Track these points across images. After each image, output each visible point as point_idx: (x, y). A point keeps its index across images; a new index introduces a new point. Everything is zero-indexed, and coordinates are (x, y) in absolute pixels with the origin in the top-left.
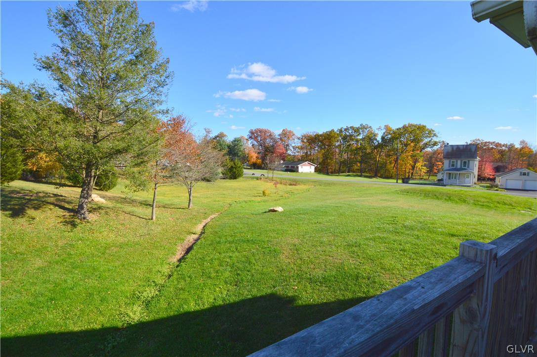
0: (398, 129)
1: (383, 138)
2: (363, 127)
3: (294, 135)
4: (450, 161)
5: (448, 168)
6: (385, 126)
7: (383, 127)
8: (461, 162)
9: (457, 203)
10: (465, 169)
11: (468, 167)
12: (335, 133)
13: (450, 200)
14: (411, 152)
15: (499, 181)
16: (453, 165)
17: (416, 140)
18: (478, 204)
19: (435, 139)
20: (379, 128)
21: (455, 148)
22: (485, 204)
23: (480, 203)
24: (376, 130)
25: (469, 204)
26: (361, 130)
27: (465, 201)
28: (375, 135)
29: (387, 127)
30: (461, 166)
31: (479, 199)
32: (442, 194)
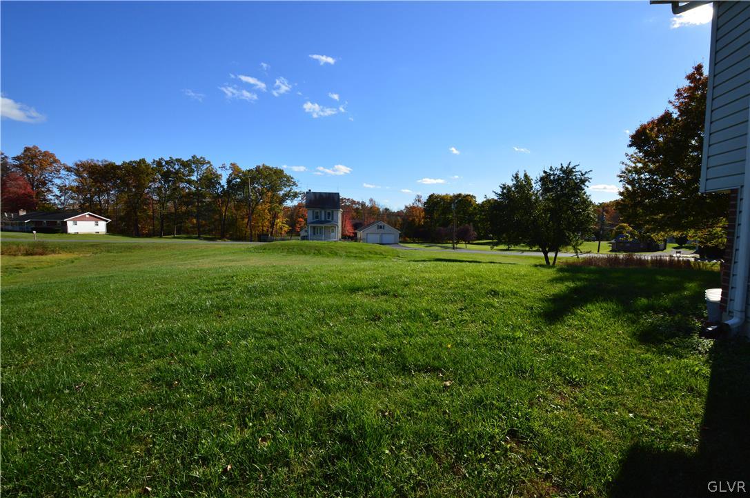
0: (249, 171)
1: (229, 182)
2: (198, 162)
3: (56, 161)
4: (313, 212)
5: (312, 221)
6: (231, 164)
7: (228, 166)
8: (325, 212)
9: (328, 256)
10: (329, 222)
11: (333, 219)
12: (147, 166)
13: (320, 254)
14: (268, 204)
15: (360, 234)
16: (317, 217)
17: (274, 188)
18: (352, 256)
19: (295, 189)
20: (223, 167)
21: (318, 196)
22: (357, 255)
23: (352, 255)
24: (218, 169)
25: (341, 256)
26: (193, 165)
27: (336, 254)
28: (218, 177)
29: (234, 166)
30: (325, 218)
31: (351, 250)
32: (310, 247)
